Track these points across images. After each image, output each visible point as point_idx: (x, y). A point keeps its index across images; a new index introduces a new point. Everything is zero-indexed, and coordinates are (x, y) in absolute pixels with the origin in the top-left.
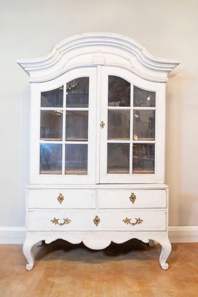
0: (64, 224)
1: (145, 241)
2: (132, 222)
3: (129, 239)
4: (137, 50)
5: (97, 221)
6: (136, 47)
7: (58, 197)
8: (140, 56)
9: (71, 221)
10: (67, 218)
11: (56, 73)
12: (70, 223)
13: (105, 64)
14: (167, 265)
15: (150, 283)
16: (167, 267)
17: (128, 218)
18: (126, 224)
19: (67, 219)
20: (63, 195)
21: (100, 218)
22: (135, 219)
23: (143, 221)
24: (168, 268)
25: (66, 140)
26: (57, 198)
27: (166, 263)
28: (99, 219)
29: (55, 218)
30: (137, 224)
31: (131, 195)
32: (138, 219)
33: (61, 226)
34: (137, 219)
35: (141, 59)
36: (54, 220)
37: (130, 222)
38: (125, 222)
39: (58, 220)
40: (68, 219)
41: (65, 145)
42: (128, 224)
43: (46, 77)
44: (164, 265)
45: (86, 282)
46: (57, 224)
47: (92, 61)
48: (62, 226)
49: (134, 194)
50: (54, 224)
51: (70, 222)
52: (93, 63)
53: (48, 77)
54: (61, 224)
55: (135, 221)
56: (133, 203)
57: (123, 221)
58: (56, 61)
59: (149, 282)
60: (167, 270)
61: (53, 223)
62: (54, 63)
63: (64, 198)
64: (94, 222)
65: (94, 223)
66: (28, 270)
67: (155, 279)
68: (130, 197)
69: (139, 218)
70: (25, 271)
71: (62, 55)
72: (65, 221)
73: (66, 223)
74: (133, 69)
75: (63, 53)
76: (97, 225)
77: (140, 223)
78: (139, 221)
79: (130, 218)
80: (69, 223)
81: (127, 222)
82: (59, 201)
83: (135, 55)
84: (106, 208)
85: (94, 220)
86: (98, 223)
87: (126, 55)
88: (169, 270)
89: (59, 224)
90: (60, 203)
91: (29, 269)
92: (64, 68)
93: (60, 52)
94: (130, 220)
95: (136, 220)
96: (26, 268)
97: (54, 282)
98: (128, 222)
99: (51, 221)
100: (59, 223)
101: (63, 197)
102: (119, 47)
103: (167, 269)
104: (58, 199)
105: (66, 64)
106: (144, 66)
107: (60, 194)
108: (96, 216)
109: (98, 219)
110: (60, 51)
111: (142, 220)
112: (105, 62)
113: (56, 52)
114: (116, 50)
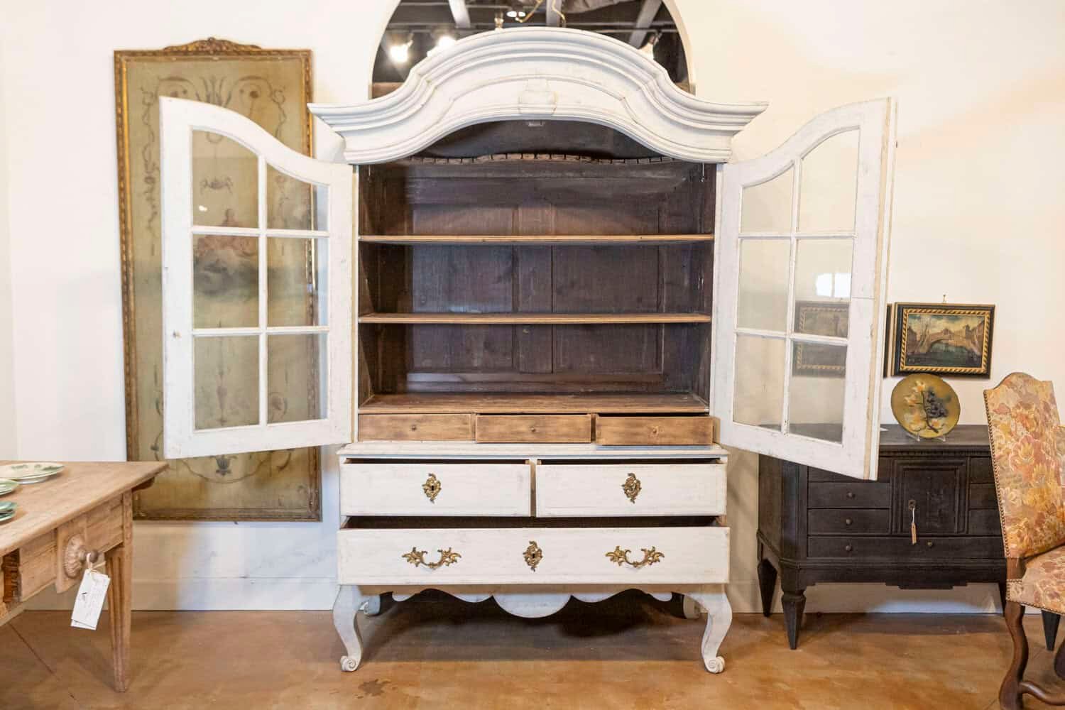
0: (440, 563)
2: (632, 557)
4: (645, 76)
5: (534, 556)
6: (642, 67)
7: (425, 483)
8: (653, 92)
9: (460, 557)
10: (450, 548)
11: (418, 138)
12: (456, 561)
13: (556, 112)
14: (721, 660)
15: (668, 700)
16: (719, 666)
17: (620, 549)
18: (616, 563)
19: (449, 551)
20: (438, 479)
21: (542, 549)
22: (642, 550)
23: (664, 557)
24: (721, 669)
26: (422, 487)
27: (717, 656)
28: (540, 550)
29: (414, 549)
30: (647, 565)
31: (628, 480)
32: (651, 550)
33: (431, 570)
34: (648, 549)
35: (656, 100)
36: (414, 554)
37: (626, 559)
38: (611, 560)
39: (424, 555)
40: (452, 551)
42: (620, 563)
44: (713, 661)
45: (502, 697)
46: (421, 564)
47: (520, 105)
48: (434, 569)
49: (634, 477)
50: (413, 565)
51: (457, 558)
52: (521, 110)
54: (432, 565)
55: (640, 557)
56: (632, 500)
57: (607, 555)
58: (418, 107)
59: (665, 699)
60: (718, 673)
61: (408, 561)
62: (413, 110)
63: (441, 487)
64: (524, 559)
65: (526, 563)
66: (346, 671)
67: (682, 694)
68: (623, 486)
69: (654, 548)
70: (339, 673)
71: (436, 88)
72: (443, 557)
73: (447, 562)
74: (636, 128)
75: (437, 83)
76: (533, 568)
77: (655, 562)
78: (653, 557)
79: (627, 549)
80: (454, 561)
81: (619, 558)
82: (428, 495)
83: (640, 88)
84: (557, 515)
85: (524, 554)
86: (537, 563)
87: (615, 85)
88: (726, 673)
89: (426, 564)
90: (432, 500)
91: (350, 667)
92: (441, 123)
93: (429, 82)
94: (628, 553)
95: (643, 554)
96: (343, 666)
97: (417, 697)
98: (621, 559)
99: (405, 556)
100: (427, 562)
101: (439, 482)
102: (594, 65)
103: (721, 671)
104: (426, 490)
105: (445, 113)
106: (665, 118)
107: (430, 475)
108: (531, 543)
109: (536, 550)
110: (429, 79)
111: (661, 555)
112: (554, 106)
113: (419, 80)
114: (588, 73)
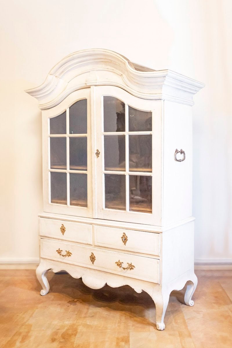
0: (66, 255)
1: (138, 290)
2: (123, 266)
3: (123, 285)
5: (93, 258)
7: (61, 227)
13: (98, 83)
17: (120, 261)
18: (119, 267)
20: (64, 226)
21: (95, 256)
22: (127, 263)
23: (135, 268)
25: (71, 169)
29: (59, 249)
30: (129, 269)
31: (123, 235)
33: (64, 257)
34: (129, 263)
36: (59, 251)
38: (117, 265)
40: (70, 252)
41: (69, 174)
43: (50, 103)
47: (86, 82)
49: (125, 234)
50: (59, 255)
51: (71, 255)
52: (87, 84)
53: (52, 103)
55: (126, 266)
56: (124, 244)
57: (116, 263)
58: (55, 86)
61: (58, 253)
62: (53, 88)
63: (65, 229)
64: (90, 259)
65: (91, 261)
68: (122, 237)
69: (131, 263)
72: (66, 253)
73: (68, 255)
76: (93, 263)
77: (132, 269)
78: (131, 267)
79: (122, 262)
81: (120, 265)
82: (62, 232)
84: (100, 245)
85: (90, 257)
86: (94, 261)
90: (63, 234)
92: (64, 92)
95: (128, 265)
99: (56, 251)
100: (62, 255)
104: (61, 230)
105: (65, 88)
107: (62, 225)
108: (92, 253)
110: (56, 76)
111: (134, 266)
112: (97, 81)
